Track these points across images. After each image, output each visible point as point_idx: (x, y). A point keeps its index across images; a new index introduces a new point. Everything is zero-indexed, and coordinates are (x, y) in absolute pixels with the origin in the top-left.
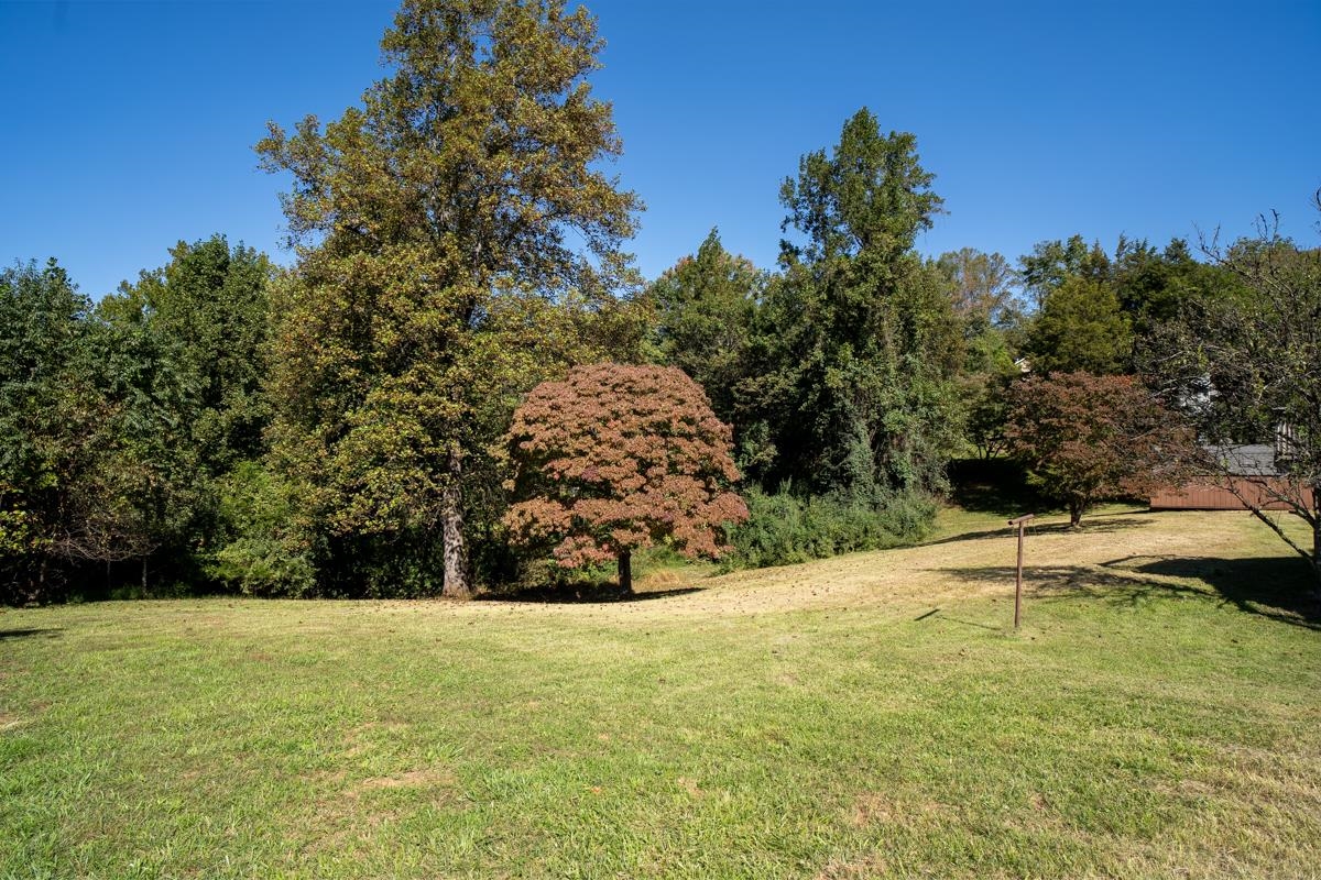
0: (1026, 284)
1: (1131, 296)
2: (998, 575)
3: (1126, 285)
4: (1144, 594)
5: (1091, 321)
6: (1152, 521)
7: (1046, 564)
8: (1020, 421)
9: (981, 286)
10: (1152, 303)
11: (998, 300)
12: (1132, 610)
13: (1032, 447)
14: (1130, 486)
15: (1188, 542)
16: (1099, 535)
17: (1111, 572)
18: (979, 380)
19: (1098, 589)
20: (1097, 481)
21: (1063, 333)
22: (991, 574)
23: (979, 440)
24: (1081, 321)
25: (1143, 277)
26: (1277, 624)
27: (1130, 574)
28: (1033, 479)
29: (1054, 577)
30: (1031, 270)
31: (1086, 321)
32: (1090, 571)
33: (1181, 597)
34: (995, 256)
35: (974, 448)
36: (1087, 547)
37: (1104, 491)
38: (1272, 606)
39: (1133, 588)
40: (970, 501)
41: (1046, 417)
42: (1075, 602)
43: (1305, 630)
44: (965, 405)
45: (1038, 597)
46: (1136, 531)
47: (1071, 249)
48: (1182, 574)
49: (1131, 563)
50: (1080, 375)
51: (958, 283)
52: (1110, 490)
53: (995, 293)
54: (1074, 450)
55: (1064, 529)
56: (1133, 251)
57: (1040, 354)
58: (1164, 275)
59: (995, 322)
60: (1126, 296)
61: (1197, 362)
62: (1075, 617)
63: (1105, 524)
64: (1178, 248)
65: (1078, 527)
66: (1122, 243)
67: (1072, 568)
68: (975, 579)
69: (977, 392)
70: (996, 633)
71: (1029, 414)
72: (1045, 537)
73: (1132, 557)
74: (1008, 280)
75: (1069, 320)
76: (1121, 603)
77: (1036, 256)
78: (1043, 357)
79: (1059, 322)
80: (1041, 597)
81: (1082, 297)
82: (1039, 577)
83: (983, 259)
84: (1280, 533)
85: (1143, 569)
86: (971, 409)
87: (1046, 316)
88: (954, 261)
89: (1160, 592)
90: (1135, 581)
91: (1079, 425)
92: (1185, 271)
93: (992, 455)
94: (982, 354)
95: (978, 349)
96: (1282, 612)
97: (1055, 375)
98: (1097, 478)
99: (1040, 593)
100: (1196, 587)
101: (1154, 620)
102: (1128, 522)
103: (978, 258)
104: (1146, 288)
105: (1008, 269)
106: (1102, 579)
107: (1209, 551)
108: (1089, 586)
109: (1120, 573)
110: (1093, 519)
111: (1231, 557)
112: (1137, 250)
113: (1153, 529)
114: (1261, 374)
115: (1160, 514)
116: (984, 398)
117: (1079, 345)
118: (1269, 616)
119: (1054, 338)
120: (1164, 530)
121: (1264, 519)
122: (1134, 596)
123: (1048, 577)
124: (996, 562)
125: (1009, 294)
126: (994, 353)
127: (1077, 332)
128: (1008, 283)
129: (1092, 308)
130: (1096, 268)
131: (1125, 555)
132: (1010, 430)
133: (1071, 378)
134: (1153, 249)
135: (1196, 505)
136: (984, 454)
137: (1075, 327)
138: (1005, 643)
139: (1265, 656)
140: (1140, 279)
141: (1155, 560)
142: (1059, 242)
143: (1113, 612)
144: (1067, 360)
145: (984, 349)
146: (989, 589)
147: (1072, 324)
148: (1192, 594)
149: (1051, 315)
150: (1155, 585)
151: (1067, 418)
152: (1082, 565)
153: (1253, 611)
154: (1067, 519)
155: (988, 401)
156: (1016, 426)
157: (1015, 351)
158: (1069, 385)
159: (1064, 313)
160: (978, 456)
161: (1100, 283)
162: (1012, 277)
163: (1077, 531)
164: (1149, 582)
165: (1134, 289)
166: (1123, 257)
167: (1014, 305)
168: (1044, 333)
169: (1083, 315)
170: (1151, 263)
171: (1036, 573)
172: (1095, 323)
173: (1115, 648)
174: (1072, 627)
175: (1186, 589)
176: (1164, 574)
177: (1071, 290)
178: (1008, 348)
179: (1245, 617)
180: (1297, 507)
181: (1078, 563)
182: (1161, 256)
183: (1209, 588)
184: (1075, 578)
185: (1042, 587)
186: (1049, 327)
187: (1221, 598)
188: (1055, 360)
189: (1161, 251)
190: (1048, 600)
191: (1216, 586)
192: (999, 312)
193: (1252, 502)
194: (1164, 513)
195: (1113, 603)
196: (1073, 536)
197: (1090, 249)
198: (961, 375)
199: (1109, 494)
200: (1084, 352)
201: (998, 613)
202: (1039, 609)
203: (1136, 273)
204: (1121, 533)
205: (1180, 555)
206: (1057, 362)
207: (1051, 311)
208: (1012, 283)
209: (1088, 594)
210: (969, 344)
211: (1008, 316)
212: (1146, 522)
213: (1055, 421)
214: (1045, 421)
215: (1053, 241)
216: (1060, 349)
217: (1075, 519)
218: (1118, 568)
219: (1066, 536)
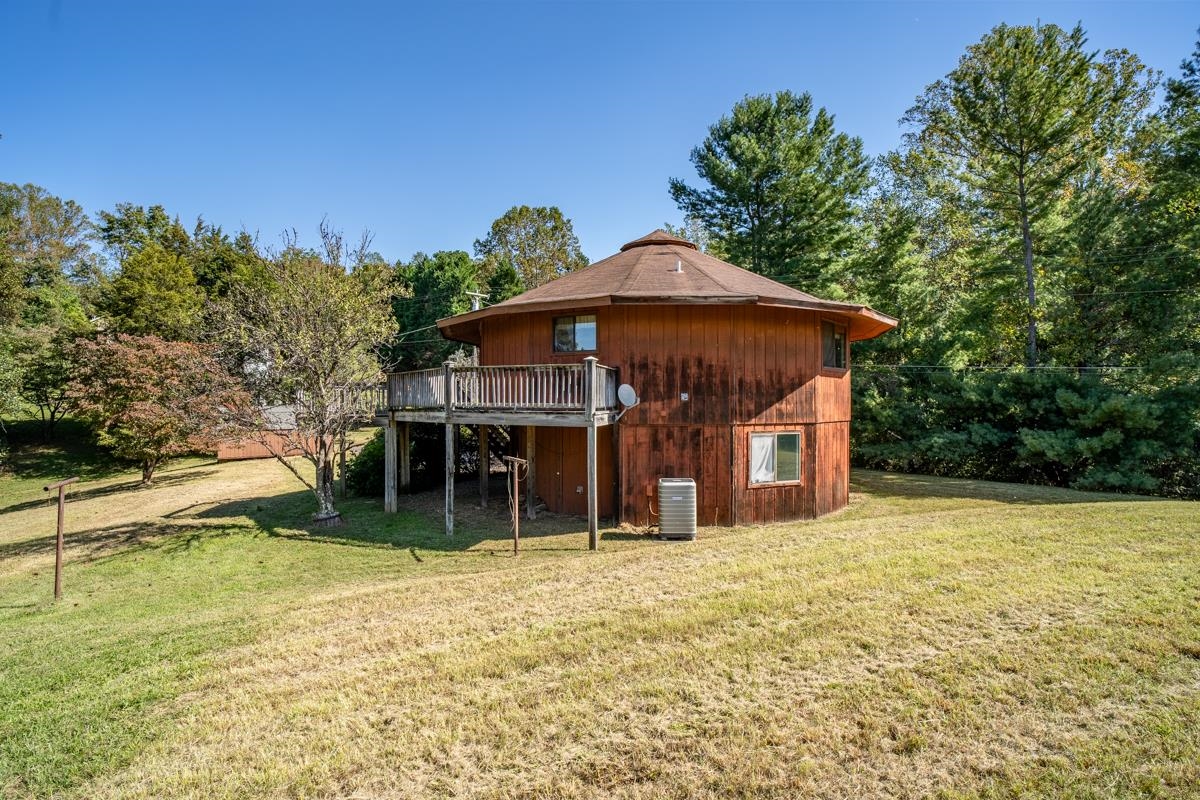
0: (106, 241)
1: (206, 273)
2: (47, 545)
3: (202, 263)
4: (197, 538)
5: (169, 289)
6: (217, 472)
7: (108, 525)
8: (86, 380)
9: (52, 231)
10: (223, 282)
11: (72, 251)
12: (184, 553)
13: (100, 407)
14: (196, 442)
15: (242, 487)
16: (169, 489)
17: (172, 522)
18: (43, 334)
19: (157, 540)
20: (167, 439)
21: (140, 297)
22: (38, 545)
23: (41, 399)
24: (158, 288)
25: (217, 259)
26: (293, 542)
27: (190, 521)
28: (106, 439)
29: (114, 536)
30: (111, 229)
31: (163, 289)
32: (151, 525)
33: (228, 534)
34: (71, 203)
35: (34, 409)
36: (154, 503)
37: (174, 448)
38: (290, 529)
39: (188, 534)
40: (27, 467)
41: (114, 377)
42: (131, 557)
43: (309, 543)
44: (22, 360)
45: (91, 560)
46: (202, 481)
47: (153, 217)
48: (233, 514)
49: (192, 511)
50: (152, 339)
51: (20, 222)
52: (180, 446)
53: (70, 242)
54: (146, 411)
55: (136, 487)
56: (209, 234)
57: (115, 314)
58: (234, 261)
59: (69, 273)
60: (202, 273)
61: (240, 337)
62: (129, 571)
63: (176, 478)
64: (244, 242)
65: (149, 483)
66: (200, 225)
67: (134, 524)
68: (16, 554)
69: (38, 346)
70: (28, 610)
71: (96, 374)
72: (112, 497)
73: (193, 506)
74: (85, 232)
75: (147, 285)
76: (175, 550)
77: (117, 216)
78: (118, 318)
79: (137, 286)
80: (96, 559)
81: (160, 266)
82: (98, 539)
83: (54, 204)
84: (296, 473)
85: (201, 515)
86: (30, 366)
87: (122, 277)
88: (15, 195)
89: (212, 533)
90: (192, 527)
91: (149, 387)
92: (249, 262)
93: (58, 415)
94: (48, 305)
95: (43, 298)
96: (296, 532)
97: (125, 337)
98: (167, 437)
99: (94, 556)
100: (242, 523)
101: (202, 559)
102: (197, 474)
103: (47, 200)
104: (219, 269)
105: (85, 221)
106: (163, 530)
107: (256, 492)
108: (148, 539)
109: (180, 522)
110: (166, 474)
111: (271, 495)
112: (213, 234)
113: (218, 478)
114: (282, 352)
115: (225, 464)
116: (48, 354)
117: (157, 310)
118: (289, 537)
119: (130, 300)
120: (226, 479)
121: (285, 464)
122: (189, 541)
123: (107, 537)
124: (47, 532)
125: (88, 248)
126: (66, 306)
127: (155, 298)
128: (86, 236)
129: (170, 277)
130: (175, 242)
131: (189, 504)
132: (75, 389)
133: (141, 342)
134: (226, 237)
135: (253, 455)
136: (48, 415)
137: (153, 293)
138: (40, 618)
139: (280, 569)
140: (215, 260)
141: (213, 506)
142: (141, 208)
143: (167, 560)
144: (143, 323)
145: (52, 301)
146: (31, 562)
147: (150, 290)
148: (237, 530)
149: (129, 277)
150: (207, 527)
151: (138, 380)
152: (145, 521)
153: (277, 535)
154: (139, 477)
155: (53, 358)
156: (81, 386)
157: (93, 308)
158: (140, 348)
159: (142, 277)
160: (39, 416)
161: (178, 256)
162: (90, 231)
163: (148, 487)
164: (204, 526)
165: (209, 267)
166: (200, 237)
167: (92, 260)
168: (120, 294)
169: (160, 283)
170: (223, 248)
171: (94, 535)
172: (172, 293)
173: (162, 593)
174: (123, 582)
175: (234, 526)
176: (218, 517)
177: (150, 257)
178: (82, 304)
179: (273, 541)
180: (307, 453)
181: (141, 518)
182: (232, 244)
183: (250, 522)
184: (135, 536)
185: (98, 549)
186: (126, 288)
187: (258, 529)
188: (131, 322)
189: (232, 240)
190: (101, 561)
191: (258, 521)
192: (75, 264)
193: (278, 450)
194: (229, 464)
195: (169, 551)
196: (143, 493)
197: (172, 223)
198: (19, 326)
199: (179, 450)
200: (162, 318)
201: (38, 587)
202: (90, 572)
203: (211, 254)
204: (189, 485)
205: (234, 498)
206: (134, 325)
207: (128, 272)
208: (91, 237)
209: (145, 547)
210: (32, 292)
211: (84, 270)
212: (213, 472)
213: (123, 382)
214: (113, 381)
215: (135, 205)
216: (137, 312)
217: (147, 476)
218: (180, 517)
219: (136, 493)
